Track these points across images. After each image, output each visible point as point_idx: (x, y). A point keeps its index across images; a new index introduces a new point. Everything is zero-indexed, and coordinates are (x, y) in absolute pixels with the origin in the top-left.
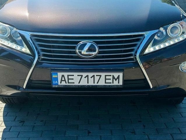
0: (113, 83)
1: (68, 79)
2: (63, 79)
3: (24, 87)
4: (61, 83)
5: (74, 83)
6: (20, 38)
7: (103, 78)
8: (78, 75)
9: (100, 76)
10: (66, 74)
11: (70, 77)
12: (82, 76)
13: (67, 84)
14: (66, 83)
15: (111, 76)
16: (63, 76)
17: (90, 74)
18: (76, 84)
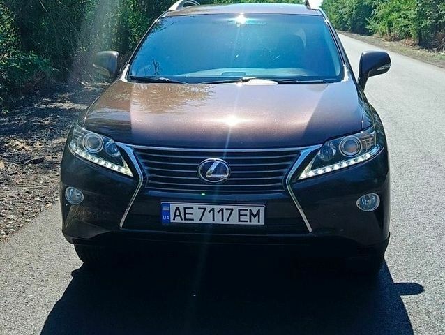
0: (250, 221)
1: (185, 214)
2: (178, 214)
3: (121, 225)
4: (174, 219)
5: (193, 220)
6: (118, 154)
7: (235, 213)
8: (199, 209)
9: (232, 210)
10: (181, 207)
11: (187, 211)
12: (205, 209)
13: (184, 221)
14: (182, 219)
15: (247, 210)
16: (177, 209)
17: (217, 208)
18: (197, 221)
